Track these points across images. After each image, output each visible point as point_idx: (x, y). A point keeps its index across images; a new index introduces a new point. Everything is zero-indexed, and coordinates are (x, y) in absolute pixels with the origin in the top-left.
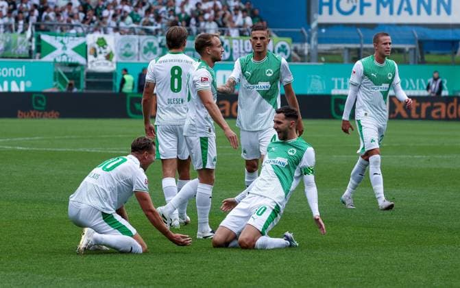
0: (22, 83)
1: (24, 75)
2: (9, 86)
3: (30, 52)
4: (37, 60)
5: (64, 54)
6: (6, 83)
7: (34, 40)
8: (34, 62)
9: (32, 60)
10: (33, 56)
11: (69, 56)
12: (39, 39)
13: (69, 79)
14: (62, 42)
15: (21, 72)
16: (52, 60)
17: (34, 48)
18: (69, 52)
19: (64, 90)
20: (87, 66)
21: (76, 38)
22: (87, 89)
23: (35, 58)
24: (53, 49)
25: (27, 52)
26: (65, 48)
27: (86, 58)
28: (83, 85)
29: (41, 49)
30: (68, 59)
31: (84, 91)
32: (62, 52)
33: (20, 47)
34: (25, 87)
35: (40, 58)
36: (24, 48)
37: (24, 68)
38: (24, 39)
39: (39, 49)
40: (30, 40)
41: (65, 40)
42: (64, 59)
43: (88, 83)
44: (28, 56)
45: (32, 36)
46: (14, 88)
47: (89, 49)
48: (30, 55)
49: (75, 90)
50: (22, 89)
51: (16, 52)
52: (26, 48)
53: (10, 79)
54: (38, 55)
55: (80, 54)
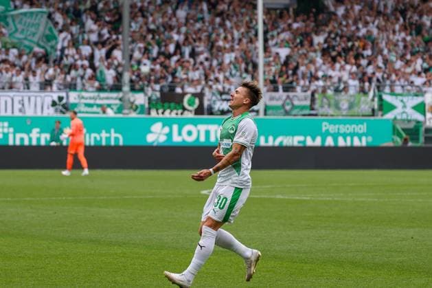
0: (364, 139)
1: (365, 131)
2: (352, 141)
3: (373, 110)
4: (379, 117)
5: (404, 112)
6: (349, 139)
7: (376, 99)
8: (375, 120)
9: (372, 118)
10: (376, 114)
11: (409, 113)
12: (381, 99)
14: (402, 101)
15: (362, 128)
17: (376, 107)
18: (409, 110)
20: (425, 122)
21: (415, 98)
22: (425, 143)
23: (377, 116)
24: (393, 107)
25: (370, 110)
26: (405, 106)
27: (425, 115)
28: (422, 139)
29: (383, 107)
30: (407, 116)
31: (424, 145)
33: (363, 106)
34: (367, 142)
35: (382, 115)
36: (367, 107)
37: (365, 124)
38: (368, 102)
39: (381, 107)
40: (373, 100)
41: (405, 99)
42: (404, 116)
43: (426, 139)
44: (371, 114)
45: (374, 96)
46: (357, 143)
47: (427, 108)
48: (373, 113)
49: (410, 144)
50: (364, 144)
51: (360, 111)
52: (370, 107)
53: (352, 135)
54: (380, 113)
55: (420, 112)
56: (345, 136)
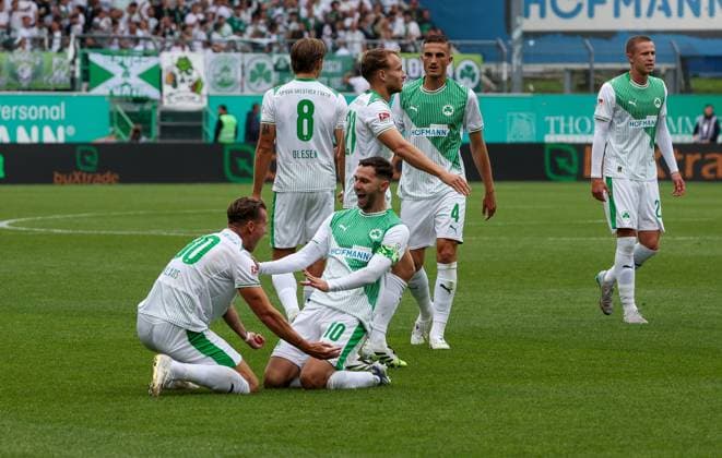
0: (61, 130)
1: (63, 117)
2: (41, 134)
3: (73, 80)
4: (84, 93)
5: (126, 84)
6: (35, 130)
7: (78, 61)
8: (78, 96)
9: (75, 94)
10: (77, 87)
11: (133, 87)
12: (86, 60)
13: (135, 122)
14: (122, 64)
15: (58, 111)
16: (107, 92)
17: (78, 74)
18: (134, 80)
19: (126, 139)
20: (161, 101)
21: (144, 59)
22: (161, 137)
23: (80, 90)
24: (108, 75)
25: (68, 81)
26: (126, 74)
27: (161, 90)
28: (156, 131)
29: (90, 75)
30: (132, 90)
31: (158, 141)
32: (122, 81)
33: (56, 74)
34: (66, 135)
35: (88, 90)
36: (63, 75)
37: (63, 104)
38: (62, 61)
39: (86, 76)
40: (73, 62)
41: (127, 61)
42: (126, 91)
43: (164, 129)
44: (69, 86)
45: (75, 56)
46: (49, 138)
47: (164, 75)
48: (73, 85)
49: (143, 139)
50: (61, 139)
51: (51, 81)
52: (67, 75)
53: (40, 124)
54: (85, 85)
55: (152, 84)
56: (28, 125)
